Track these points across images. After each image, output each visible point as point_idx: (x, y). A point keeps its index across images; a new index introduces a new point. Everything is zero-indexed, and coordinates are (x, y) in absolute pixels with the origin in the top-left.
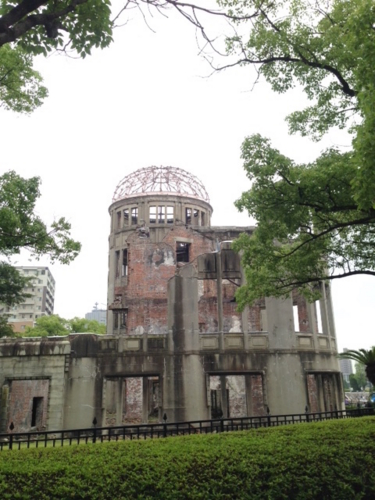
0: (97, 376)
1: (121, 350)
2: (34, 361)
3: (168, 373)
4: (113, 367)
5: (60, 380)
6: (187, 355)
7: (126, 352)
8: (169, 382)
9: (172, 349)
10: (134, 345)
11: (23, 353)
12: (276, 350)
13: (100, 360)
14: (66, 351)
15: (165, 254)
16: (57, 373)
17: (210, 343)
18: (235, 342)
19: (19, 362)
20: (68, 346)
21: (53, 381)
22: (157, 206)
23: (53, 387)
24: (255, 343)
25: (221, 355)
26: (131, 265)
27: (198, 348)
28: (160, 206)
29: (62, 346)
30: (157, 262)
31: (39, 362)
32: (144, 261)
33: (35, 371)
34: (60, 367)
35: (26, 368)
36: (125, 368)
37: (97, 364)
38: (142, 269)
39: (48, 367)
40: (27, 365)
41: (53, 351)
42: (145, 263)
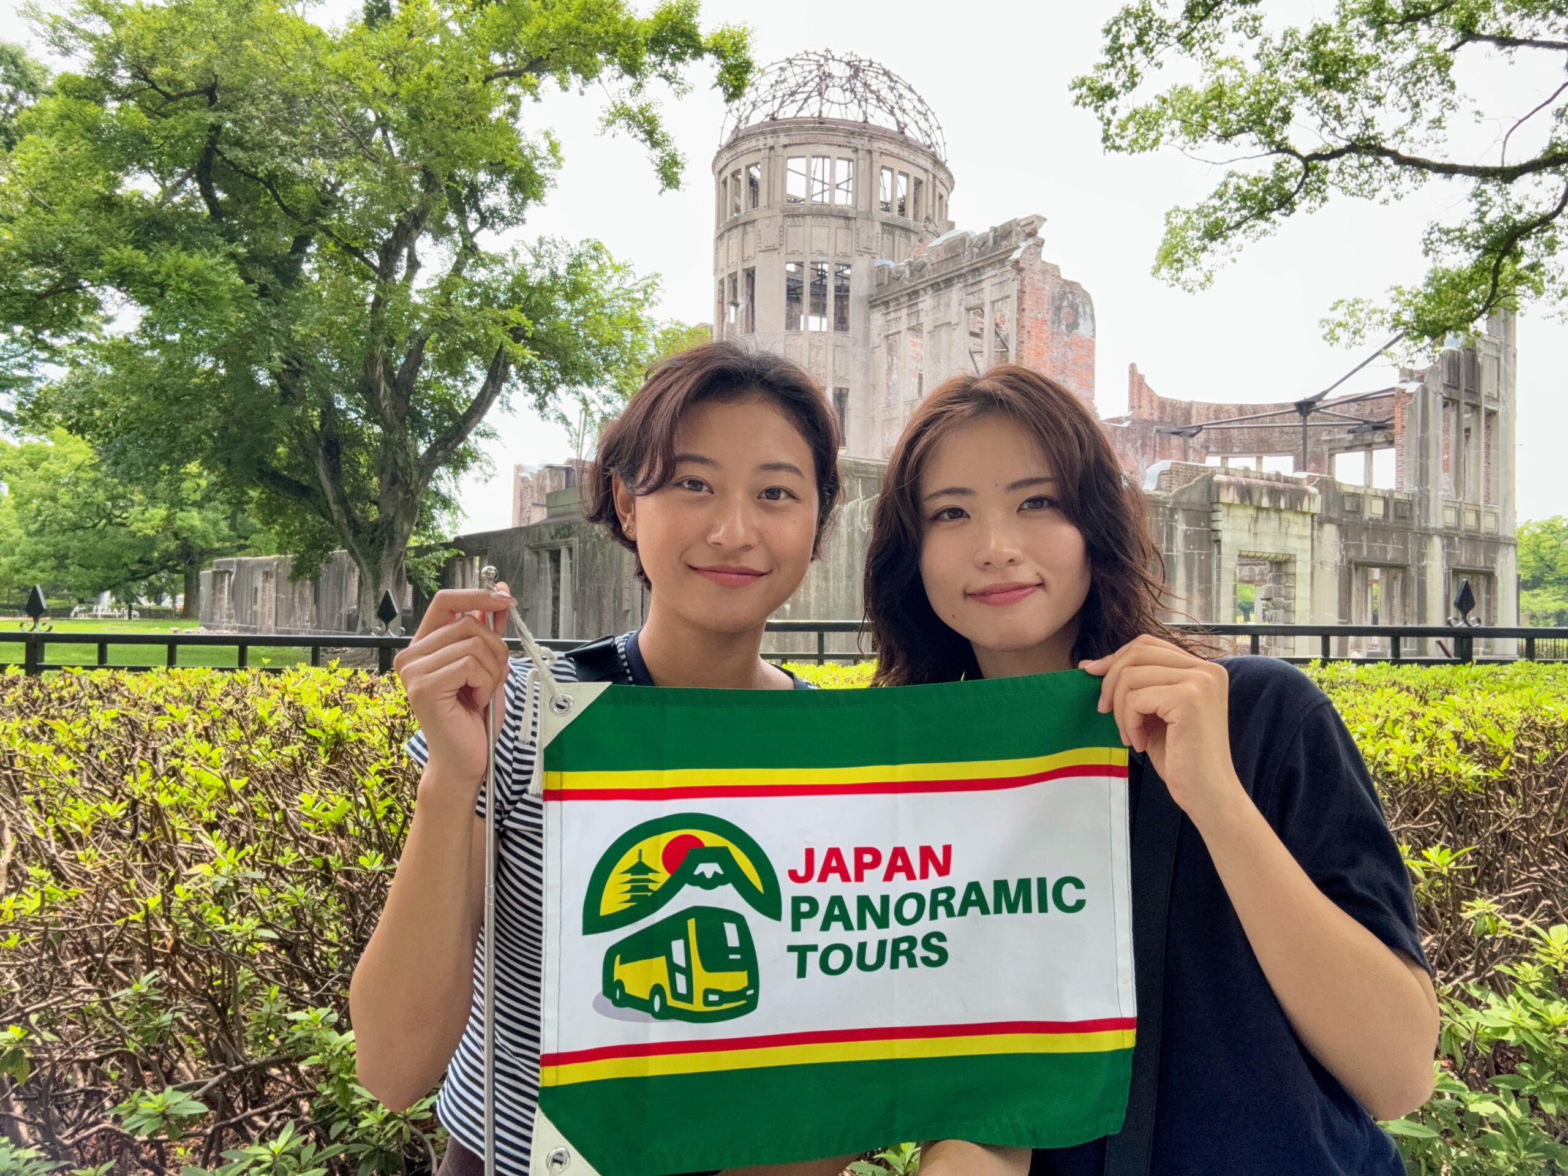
0: (1343, 561)
1: (1367, 515)
2: (1273, 523)
3: (1413, 564)
4: (1360, 548)
5: (1305, 563)
6: (1430, 536)
7: (1371, 519)
8: (1413, 580)
9: (1416, 523)
10: (1376, 509)
11: (1265, 502)
12: (1505, 537)
13: (1344, 531)
14: (1316, 507)
15: (1080, 309)
16: (1303, 550)
17: (1450, 517)
18: (1470, 520)
19: (1256, 520)
20: (1319, 499)
21: (1298, 564)
22: (896, 172)
23: (1298, 577)
24: (1488, 524)
25: (1461, 538)
26: (1027, 323)
27: (1440, 526)
28: (901, 173)
29: (1311, 497)
30: (1067, 326)
31: (1281, 524)
32: (1047, 317)
33: (1276, 543)
34: (1306, 537)
35: (1265, 533)
36: (1370, 550)
37: (1341, 538)
38: (1045, 337)
39: (1291, 536)
40: (1265, 528)
41: (1301, 505)
42: (1049, 323)
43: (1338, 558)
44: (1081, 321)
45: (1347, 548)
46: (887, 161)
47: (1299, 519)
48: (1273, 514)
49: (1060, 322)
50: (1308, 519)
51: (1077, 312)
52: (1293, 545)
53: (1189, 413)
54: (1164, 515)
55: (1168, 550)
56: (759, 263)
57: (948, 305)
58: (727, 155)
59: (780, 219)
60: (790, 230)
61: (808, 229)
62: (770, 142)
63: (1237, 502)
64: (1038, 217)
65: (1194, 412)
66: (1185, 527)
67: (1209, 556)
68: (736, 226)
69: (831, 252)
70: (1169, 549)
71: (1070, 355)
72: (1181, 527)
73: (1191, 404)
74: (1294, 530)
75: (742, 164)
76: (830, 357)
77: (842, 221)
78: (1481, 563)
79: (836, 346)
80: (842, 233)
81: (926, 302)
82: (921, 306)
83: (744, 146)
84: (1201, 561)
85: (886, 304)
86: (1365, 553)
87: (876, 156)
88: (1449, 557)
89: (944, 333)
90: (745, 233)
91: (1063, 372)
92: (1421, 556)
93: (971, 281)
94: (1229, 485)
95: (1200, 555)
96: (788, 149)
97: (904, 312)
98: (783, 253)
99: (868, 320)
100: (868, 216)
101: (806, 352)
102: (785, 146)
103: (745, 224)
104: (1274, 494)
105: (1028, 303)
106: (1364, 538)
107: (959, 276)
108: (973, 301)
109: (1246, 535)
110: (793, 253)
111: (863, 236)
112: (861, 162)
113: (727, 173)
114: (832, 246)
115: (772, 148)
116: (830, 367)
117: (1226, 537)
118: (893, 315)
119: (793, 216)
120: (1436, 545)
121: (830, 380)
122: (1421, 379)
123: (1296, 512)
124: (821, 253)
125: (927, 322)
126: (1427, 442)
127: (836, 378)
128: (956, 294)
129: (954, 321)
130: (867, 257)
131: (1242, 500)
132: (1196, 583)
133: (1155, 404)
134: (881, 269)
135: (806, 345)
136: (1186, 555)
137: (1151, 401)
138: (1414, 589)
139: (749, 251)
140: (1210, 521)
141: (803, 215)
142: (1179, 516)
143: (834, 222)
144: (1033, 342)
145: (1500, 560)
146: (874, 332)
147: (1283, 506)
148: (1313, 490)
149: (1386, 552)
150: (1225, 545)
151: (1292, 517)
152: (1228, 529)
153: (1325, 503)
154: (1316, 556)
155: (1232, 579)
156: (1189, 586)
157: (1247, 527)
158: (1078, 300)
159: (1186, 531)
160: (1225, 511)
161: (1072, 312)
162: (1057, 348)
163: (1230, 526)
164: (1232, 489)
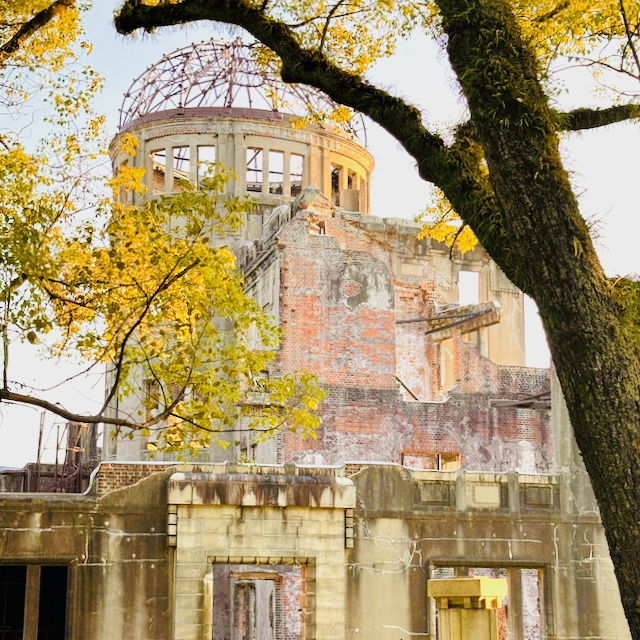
0: (414, 561)
2: (273, 519)
3: (564, 562)
4: (452, 545)
5: (335, 567)
7: (470, 509)
10: (488, 496)
11: (250, 499)
13: (417, 526)
15: (369, 280)
16: (328, 552)
19: (240, 521)
20: (354, 491)
21: (320, 569)
23: (320, 583)
26: (288, 300)
29: (337, 489)
30: (350, 300)
31: (285, 523)
32: (320, 293)
33: (279, 545)
34: (334, 537)
35: (257, 535)
36: (471, 547)
37: (411, 535)
38: (317, 313)
39: (307, 536)
40: (258, 529)
41: (317, 500)
42: (323, 299)
43: (407, 559)
44: (371, 292)
45: (422, 546)
46: (252, 141)
48: (270, 512)
49: (338, 296)
50: (339, 516)
51: (365, 283)
52: (307, 547)
54: (85, 522)
55: (91, 561)
57: (269, 284)
63: (198, 500)
66: (122, 534)
67: (163, 565)
70: (95, 559)
71: (355, 330)
72: (114, 533)
74: (310, 529)
81: (260, 282)
82: (258, 286)
84: (149, 572)
87: (239, 139)
91: (345, 349)
94: (182, 486)
95: (148, 565)
96: (150, 142)
102: (147, 141)
104: (267, 488)
106: (459, 533)
109: (222, 538)
112: (222, 147)
117: (183, 543)
123: (311, 508)
125: (260, 300)
132: (140, 598)
133: (493, 374)
136: (123, 566)
137: (486, 372)
140: (164, 525)
142: (112, 522)
144: (301, 321)
147: (283, 502)
148: (344, 481)
149: (505, 546)
150: (183, 551)
151: (303, 513)
152: (189, 534)
153: (377, 495)
154: (364, 557)
155: (197, 589)
156: (128, 600)
157: (223, 529)
158: (366, 271)
159: (125, 538)
160: (183, 512)
161: (356, 284)
162: (336, 324)
163: (193, 530)
164: (188, 488)
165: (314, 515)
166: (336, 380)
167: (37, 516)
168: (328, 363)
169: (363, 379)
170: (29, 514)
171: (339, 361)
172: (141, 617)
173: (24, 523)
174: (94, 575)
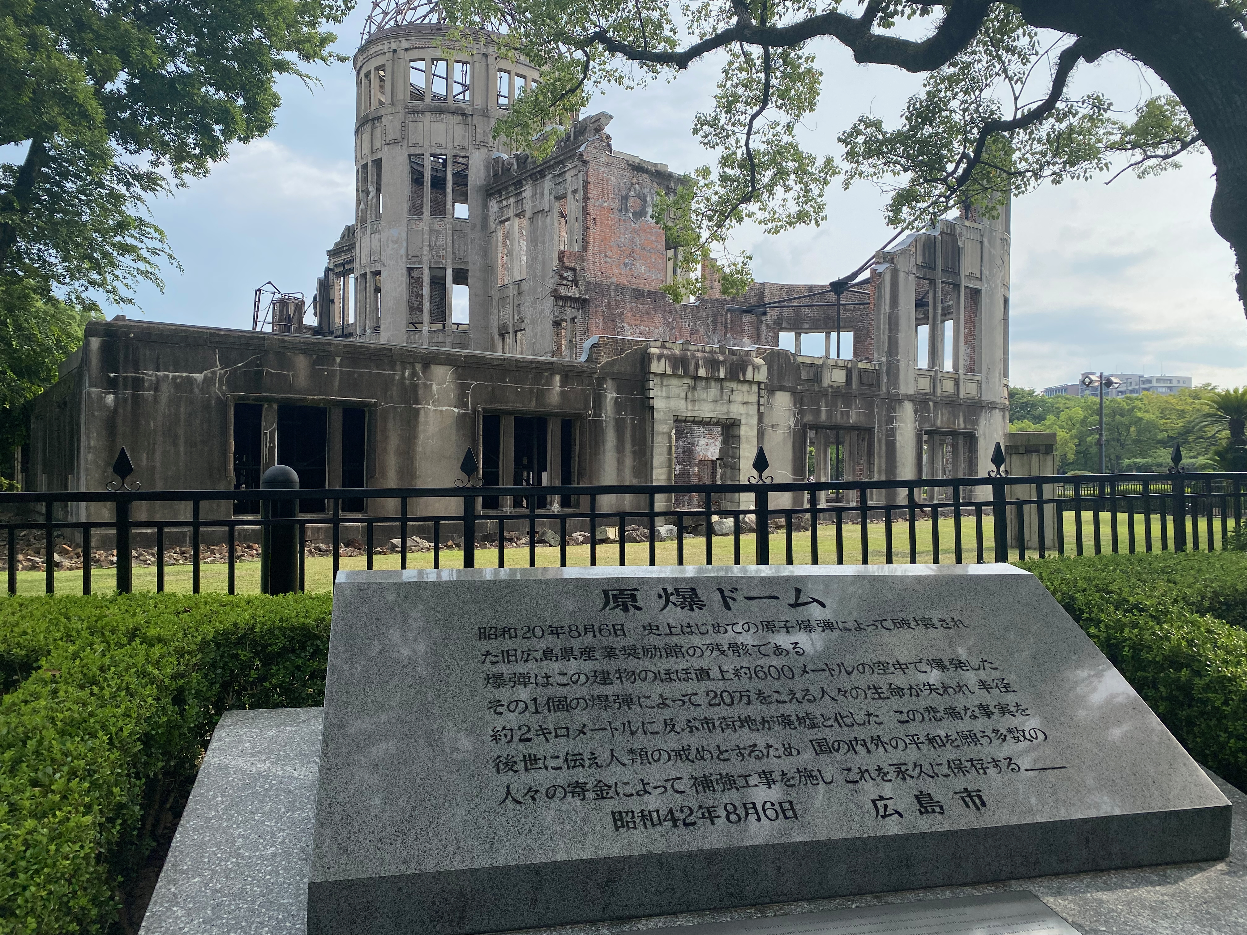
0: (796, 424)
1: (826, 384)
2: (714, 391)
3: (880, 427)
4: (818, 413)
5: (751, 427)
6: (901, 402)
7: (831, 387)
8: (880, 441)
9: (884, 389)
10: (840, 377)
11: (702, 372)
12: (988, 402)
13: (798, 398)
14: (762, 376)
15: (648, 199)
16: (748, 415)
17: (925, 385)
18: (948, 386)
19: (694, 388)
20: (764, 369)
21: (743, 428)
22: (513, 73)
23: (743, 439)
24: (968, 390)
25: (936, 403)
26: (591, 209)
27: (911, 391)
28: (517, 75)
29: (756, 368)
30: (635, 214)
31: (722, 392)
32: (614, 206)
33: (718, 409)
34: (752, 403)
35: (704, 400)
36: (830, 414)
37: (795, 405)
38: (611, 223)
39: (735, 402)
40: (705, 396)
41: (744, 374)
42: (615, 211)
43: (792, 421)
44: (649, 209)
45: (801, 413)
46: (503, 64)
47: (745, 388)
48: (713, 383)
49: (627, 210)
50: (755, 388)
51: (645, 201)
52: (736, 410)
53: (762, 293)
54: (591, 384)
55: (595, 415)
56: (385, 154)
57: (542, 194)
58: (361, 58)
59: (401, 116)
60: (411, 124)
61: (427, 123)
62: (394, 46)
63: (669, 371)
64: (603, 114)
65: (767, 291)
66: (615, 395)
67: (643, 421)
68: (367, 122)
69: (450, 145)
70: (597, 414)
71: (638, 240)
72: (610, 394)
73: (764, 284)
74: (738, 397)
75: (371, 65)
76: (449, 240)
77: (458, 118)
78: (961, 424)
79: (454, 231)
80: (459, 130)
81: (528, 191)
82: (524, 195)
83: (373, 50)
84: (634, 426)
85: (499, 192)
86: (823, 416)
87: (491, 60)
88: (921, 419)
89: (540, 220)
90: (373, 128)
91: (630, 256)
92: (891, 419)
93: (557, 172)
94: (659, 357)
95: (633, 420)
96: (410, 52)
97: (512, 200)
98: (404, 147)
99: (485, 206)
100: (485, 114)
101: (426, 236)
102: (406, 50)
103: (373, 120)
104: (713, 364)
105: (593, 192)
106: (823, 404)
107: (549, 168)
108: (561, 191)
109: (683, 402)
110: (414, 146)
111: (479, 130)
112: (477, 65)
113: (362, 74)
114: (450, 139)
115: (395, 51)
116: (449, 250)
117: (659, 404)
118: (505, 203)
119: (414, 112)
120: (907, 412)
121: (449, 261)
122: (892, 261)
123: (739, 381)
124: (440, 146)
125: (528, 207)
126: (897, 318)
127: (455, 260)
128: (547, 184)
129: (546, 209)
130: (484, 151)
131: (674, 368)
132: (628, 446)
134: (497, 160)
135: (426, 229)
136: (616, 421)
138: (880, 449)
139: (377, 144)
140: (644, 389)
141: (423, 112)
142: (609, 385)
143: (453, 119)
144: (599, 229)
145: (983, 422)
146: (491, 219)
147: (722, 375)
148: (759, 361)
149: (848, 416)
150: (658, 411)
151: (734, 385)
152: (661, 397)
153: (775, 372)
154: (767, 421)
155: (666, 441)
156: (620, 448)
157: (683, 395)
158: (646, 191)
159: (617, 398)
160: (657, 380)
161: (639, 201)
162: (624, 234)
163: (664, 394)
164: (663, 360)
165: (740, 387)
166: (624, 281)
167: (557, 378)
168: (618, 266)
169: (643, 281)
170: (552, 374)
171: (625, 265)
172: (629, 461)
173: (549, 383)
174: (597, 427)
